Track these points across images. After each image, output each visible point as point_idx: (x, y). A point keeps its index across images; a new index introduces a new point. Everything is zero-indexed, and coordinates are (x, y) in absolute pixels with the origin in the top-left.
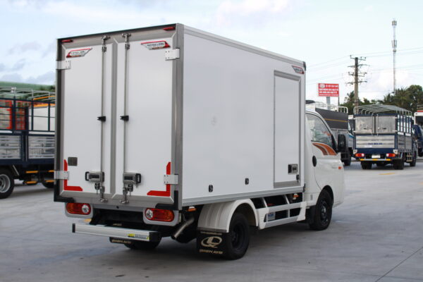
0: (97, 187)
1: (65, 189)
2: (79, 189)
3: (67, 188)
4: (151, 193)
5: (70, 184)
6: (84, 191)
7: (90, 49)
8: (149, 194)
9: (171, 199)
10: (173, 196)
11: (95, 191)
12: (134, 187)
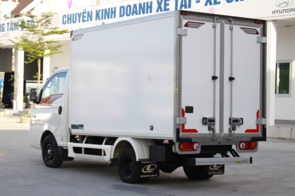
0: (210, 129)
1: (183, 132)
2: (195, 131)
3: (185, 131)
4: (247, 131)
5: (186, 127)
6: (199, 132)
7: (204, 24)
8: (246, 132)
9: (260, 134)
10: (261, 132)
11: (208, 132)
12: (237, 127)
